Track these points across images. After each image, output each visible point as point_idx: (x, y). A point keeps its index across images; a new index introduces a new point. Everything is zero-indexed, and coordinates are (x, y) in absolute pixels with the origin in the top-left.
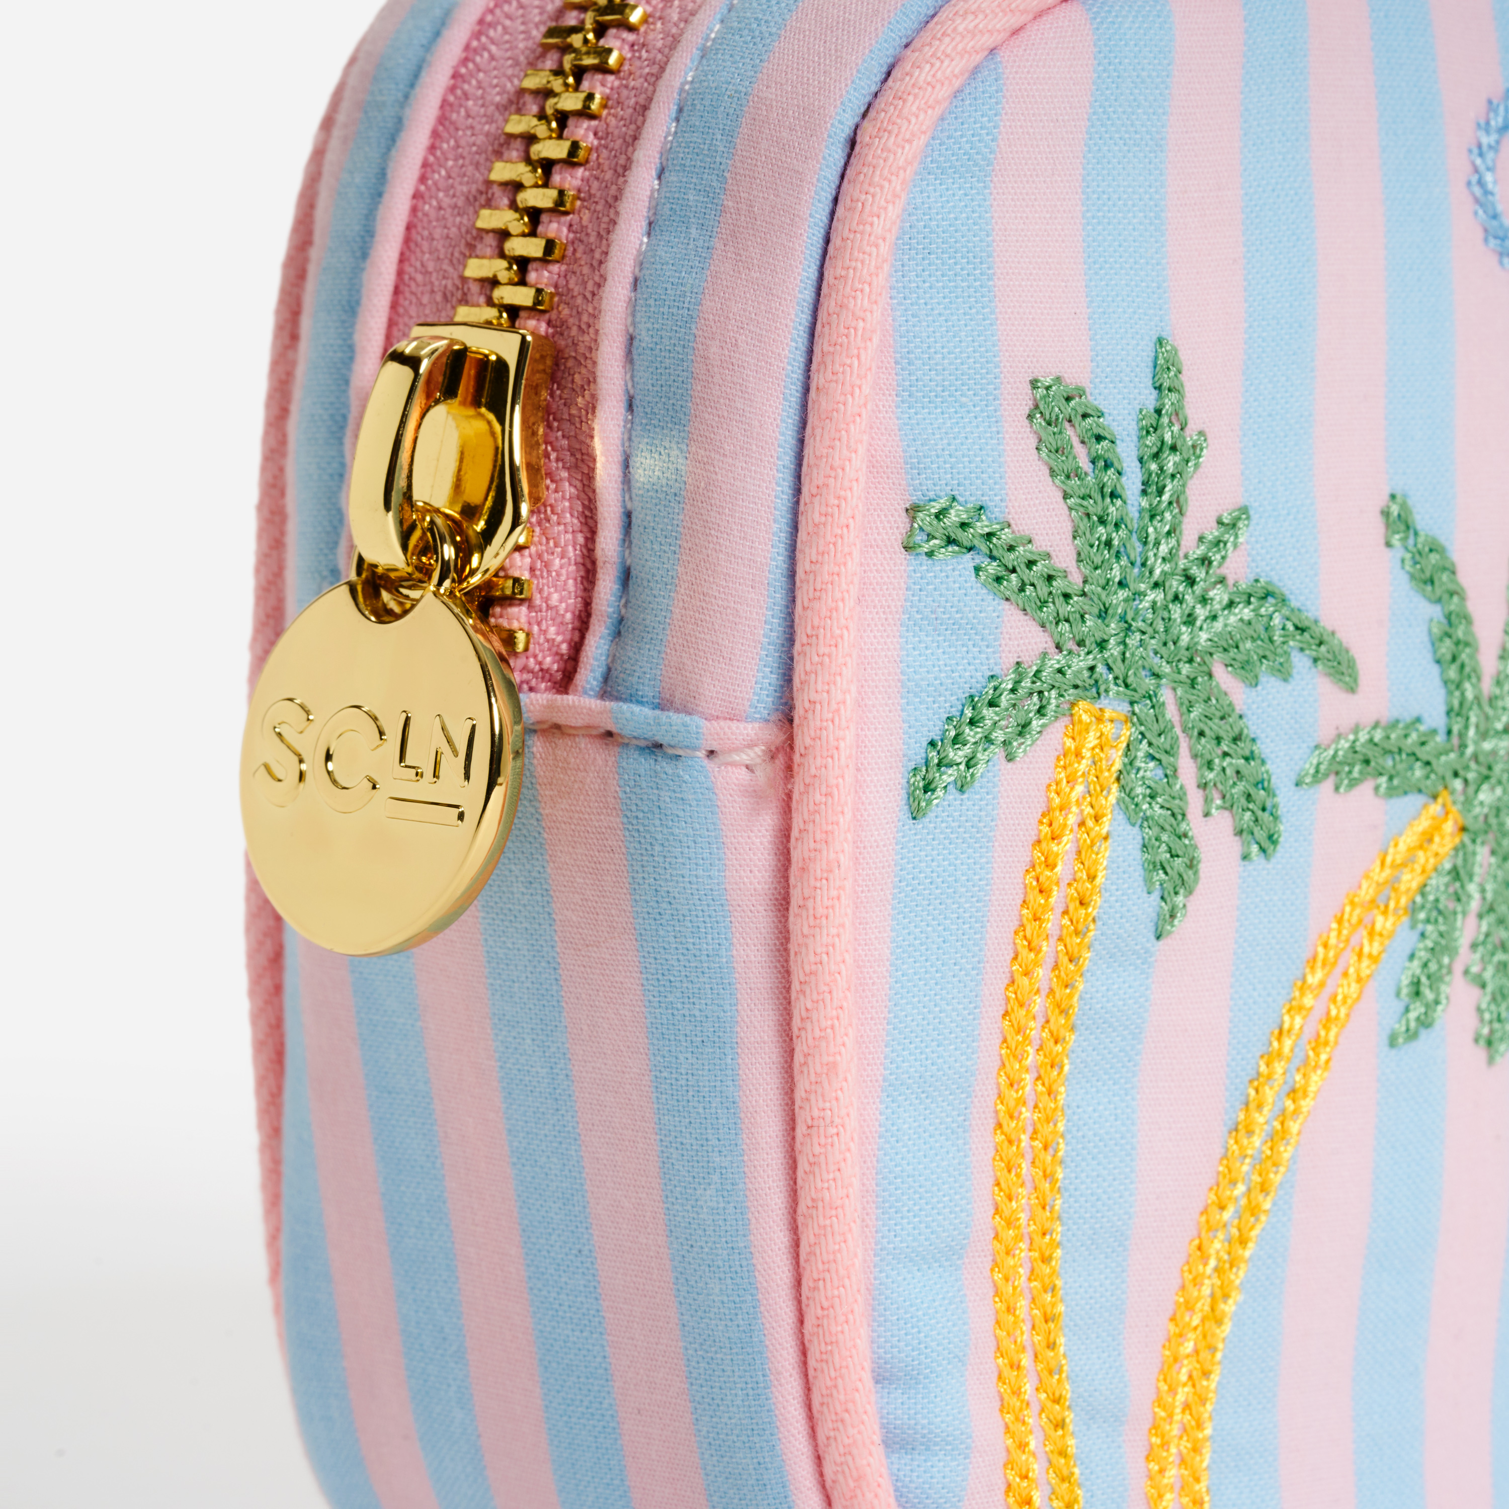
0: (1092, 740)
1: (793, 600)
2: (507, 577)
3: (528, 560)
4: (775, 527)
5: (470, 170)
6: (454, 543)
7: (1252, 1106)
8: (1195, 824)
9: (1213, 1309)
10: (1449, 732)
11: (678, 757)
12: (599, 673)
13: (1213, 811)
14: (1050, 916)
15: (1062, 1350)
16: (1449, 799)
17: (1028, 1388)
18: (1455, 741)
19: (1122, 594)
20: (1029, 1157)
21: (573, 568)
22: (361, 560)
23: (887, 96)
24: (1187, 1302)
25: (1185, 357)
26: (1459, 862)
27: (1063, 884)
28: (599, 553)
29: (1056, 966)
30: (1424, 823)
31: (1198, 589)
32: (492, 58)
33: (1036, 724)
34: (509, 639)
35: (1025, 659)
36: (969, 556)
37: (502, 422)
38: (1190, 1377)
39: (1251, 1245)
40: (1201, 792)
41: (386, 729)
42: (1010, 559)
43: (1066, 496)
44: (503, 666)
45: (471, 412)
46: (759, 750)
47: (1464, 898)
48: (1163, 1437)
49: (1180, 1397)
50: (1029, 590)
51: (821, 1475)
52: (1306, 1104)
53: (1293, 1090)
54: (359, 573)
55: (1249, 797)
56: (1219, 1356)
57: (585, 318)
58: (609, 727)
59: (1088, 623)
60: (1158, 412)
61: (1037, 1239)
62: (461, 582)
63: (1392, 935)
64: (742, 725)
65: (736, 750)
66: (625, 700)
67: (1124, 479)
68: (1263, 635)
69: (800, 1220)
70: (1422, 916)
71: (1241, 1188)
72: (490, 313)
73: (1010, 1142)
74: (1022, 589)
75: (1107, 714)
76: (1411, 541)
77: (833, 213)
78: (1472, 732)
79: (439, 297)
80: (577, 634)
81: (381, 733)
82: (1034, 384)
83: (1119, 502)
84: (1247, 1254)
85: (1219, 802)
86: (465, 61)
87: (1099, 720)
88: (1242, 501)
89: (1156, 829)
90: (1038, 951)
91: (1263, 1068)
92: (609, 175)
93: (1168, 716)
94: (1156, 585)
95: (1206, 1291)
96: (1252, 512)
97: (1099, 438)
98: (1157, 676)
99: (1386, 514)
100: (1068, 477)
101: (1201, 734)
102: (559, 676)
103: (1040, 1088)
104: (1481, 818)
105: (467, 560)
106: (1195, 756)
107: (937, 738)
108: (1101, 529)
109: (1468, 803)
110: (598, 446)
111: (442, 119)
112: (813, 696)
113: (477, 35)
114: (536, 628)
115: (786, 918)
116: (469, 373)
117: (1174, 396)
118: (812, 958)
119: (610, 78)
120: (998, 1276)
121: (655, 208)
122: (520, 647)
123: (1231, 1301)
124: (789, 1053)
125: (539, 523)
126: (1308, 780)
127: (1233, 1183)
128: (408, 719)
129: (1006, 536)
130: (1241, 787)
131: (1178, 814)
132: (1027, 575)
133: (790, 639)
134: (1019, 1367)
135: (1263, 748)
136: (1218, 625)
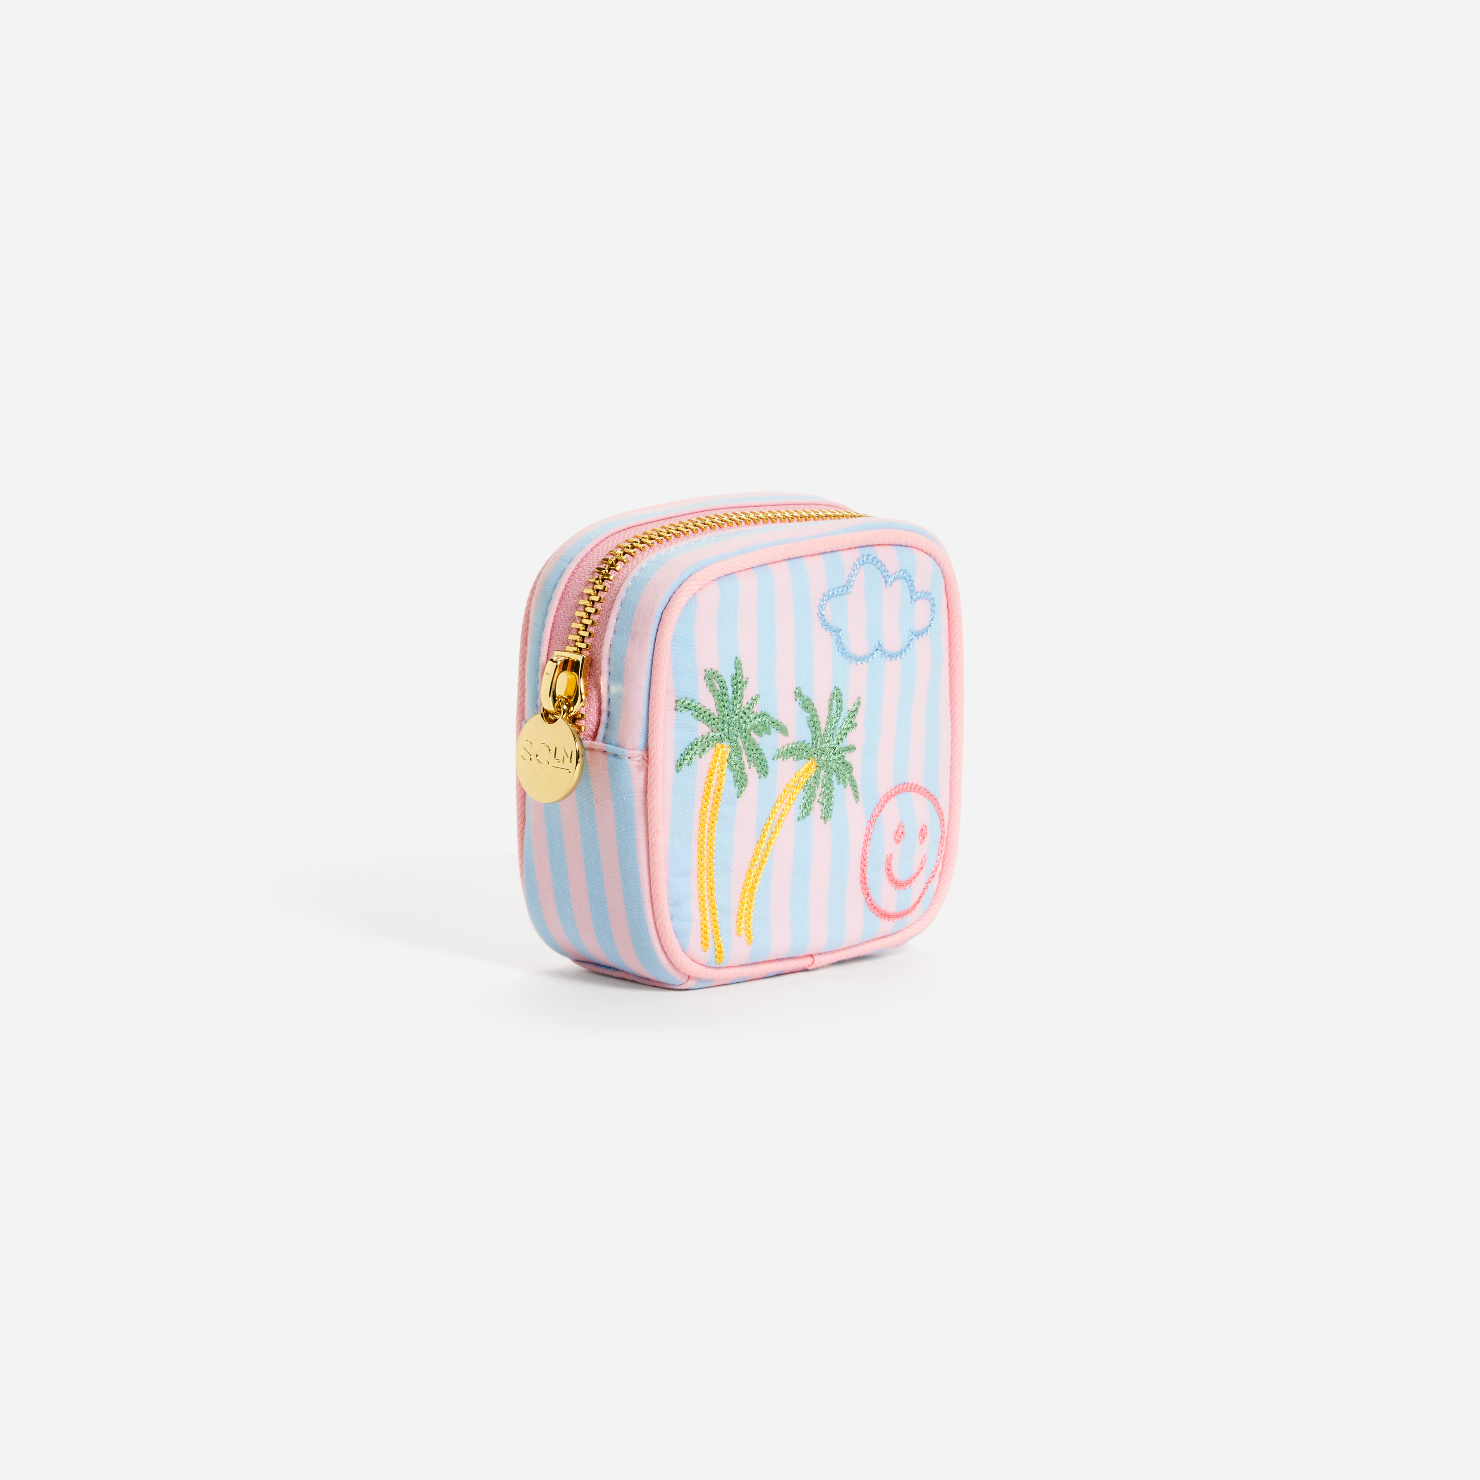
0: (721, 752)
1: (648, 723)
2: (580, 713)
3: (585, 709)
4: (644, 706)
5: (570, 611)
6: (566, 705)
7: (762, 837)
8: (747, 770)
9: (753, 885)
10: (813, 743)
11: (621, 758)
12: (602, 736)
13: (752, 767)
14: (710, 793)
15: (715, 896)
16: (813, 760)
17: (706, 905)
18: (814, 746)
19: (728, 718)
20: (706, 850)
21: (596, 711)
22: (544, 709)
23: (669, 605)
24: (746, 884)
25: (742, 661)
26: (816, 774)
27: (714, 786)
28: (602, 708)
29: (712, 806)
30: (806, 766)
31: (747, 715)
32: (576, 582)
33: (707, 749)
34: (580, 728)
35: (704, 734)
36: (690, 711)
37: (578, 675)
38: (747, 902)
39: (762, 870)
40: (748, 763)
41: (551, 749)
42: (700, 711)
43: (713, 696)
44: (579, 735)
45: (570, 673)
46: (641, 757)
47: (817, 784)
48: (740, 916)
49: (745, 907)
50: (705, 718)
51: (656, 926)
52: (776, 836)
53: (773, 832)
54: (543, 711)
55: (760, 764)
56: (755, 896)
57: (599, 652)
58: (605, 750)
59: (720, 725)
60: (736, 674)
61: (708, 869)
62: (568, 714)
63: (798, 793)
64: (636, 751)
65: (635, 757)
66: (609, 744)
67: (728, 691)
68: (764, 724)
69: (650, 866)
70: (807, 788)
71: (760, 856)
72: (575, 649)
73: (702, 847)
74: (703, 718)
75: (724, 746)
76: (802, 698)
77: (657, 633)
78: (819, 743)
79: (562, 642)
80: (597, 727)
81: (550, 750)
82: (705, 670)
83: (727, 696)
84: (762, 872)
85: (753, 765)
86: (568, 582)
87: (722, 747)
88: (757, 693)
89: (737, 772)
90: (708, 802)
91: (765, 827)
92: (605, 618)
93: (740, 745)
94: (736, 715)
95: (751, 881)
96: (760, 696)
97: (721, 682)
98: (737, 736)
99: (795, 692)
100: (714, 691)
101: (748, 749)
102: (593, 736)
103: (709, 834)
104: (822, 764)
105: (569, 709)
106: (746, 754)
107: (683, 753)
108: (723, 703)
109: (818, 761)
110: (602, 683)
111: (562, 597)
112: (653, 746)
113: (572, 575)
114: (587, 725)
115: (647, 795)
116: (570, 664)
117: (740, 670)
118: (652, 806)
119: (605, 593)
120: (699, 879)
121: (616, 627)
122: (583, 730)
123: (758, 883)
124: (647, 827)
125: (587, 700)
126: (776, 758)
127: (758, 855)
128: (556, 748)
129: (699, 706)
130: (758, 761)
131: (742, 768)
132: (704, 715)
133: (647, 731)
134: (704, 900)
135: (764, 751)
136: (752, 723)
